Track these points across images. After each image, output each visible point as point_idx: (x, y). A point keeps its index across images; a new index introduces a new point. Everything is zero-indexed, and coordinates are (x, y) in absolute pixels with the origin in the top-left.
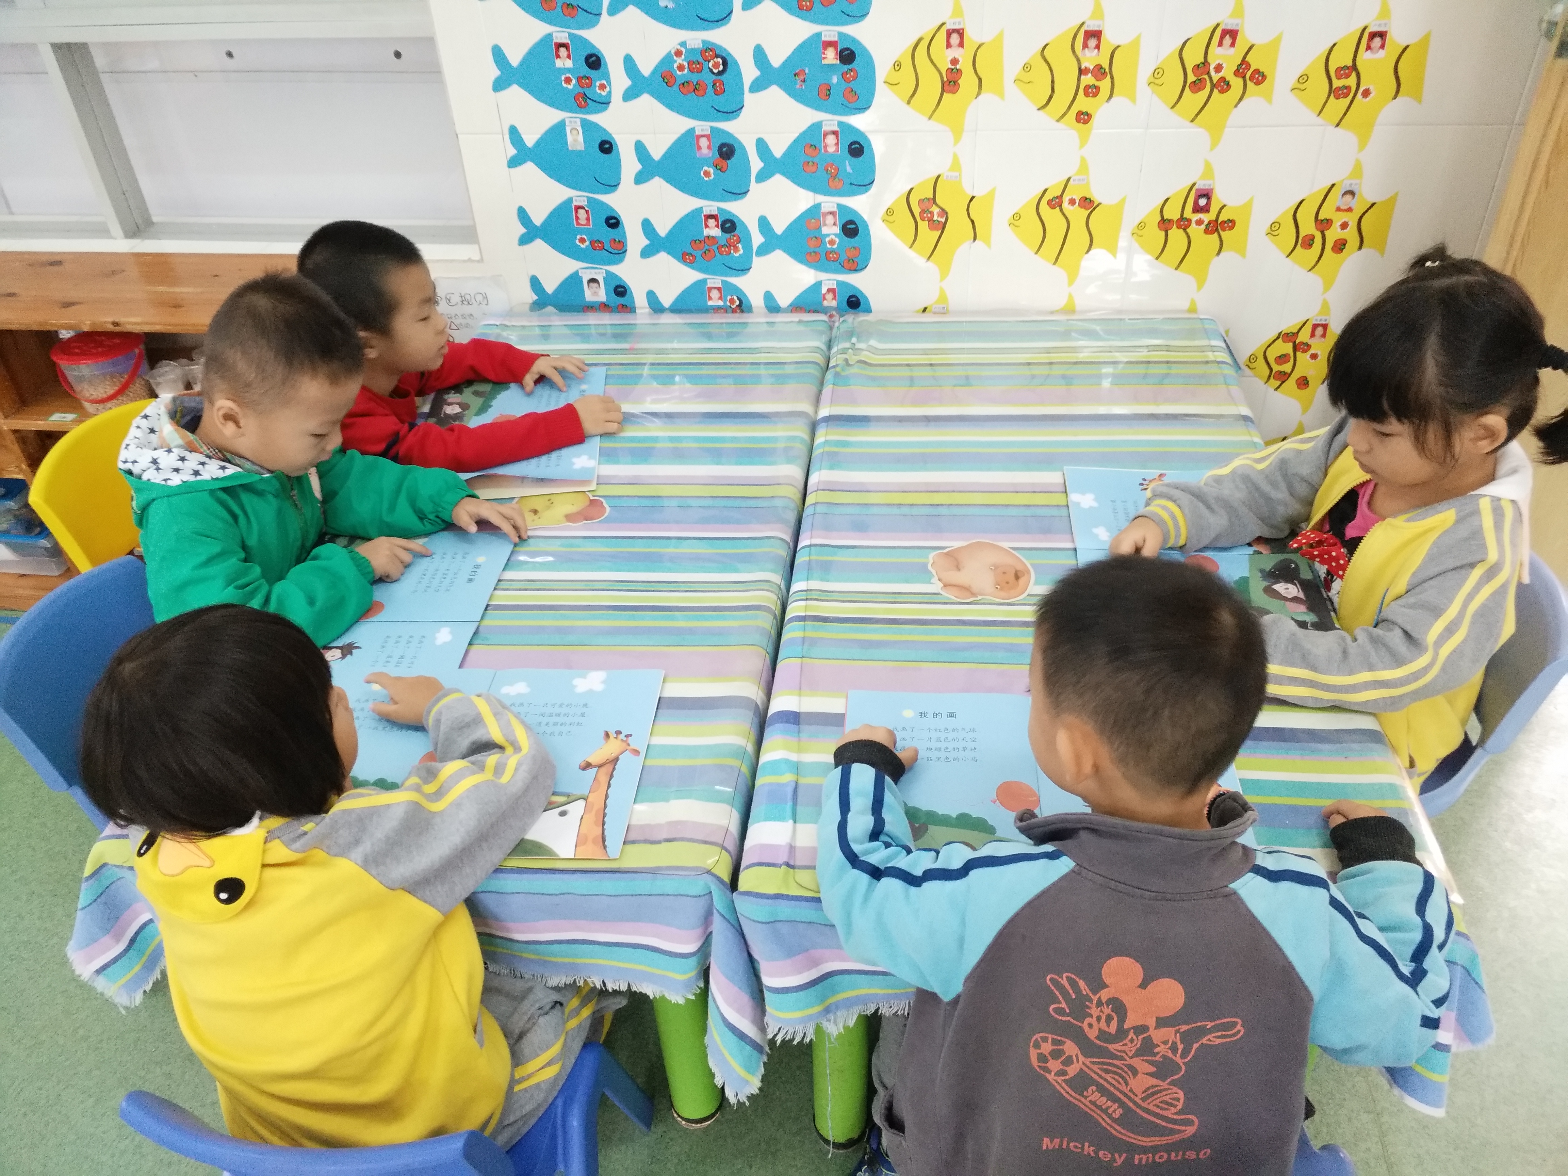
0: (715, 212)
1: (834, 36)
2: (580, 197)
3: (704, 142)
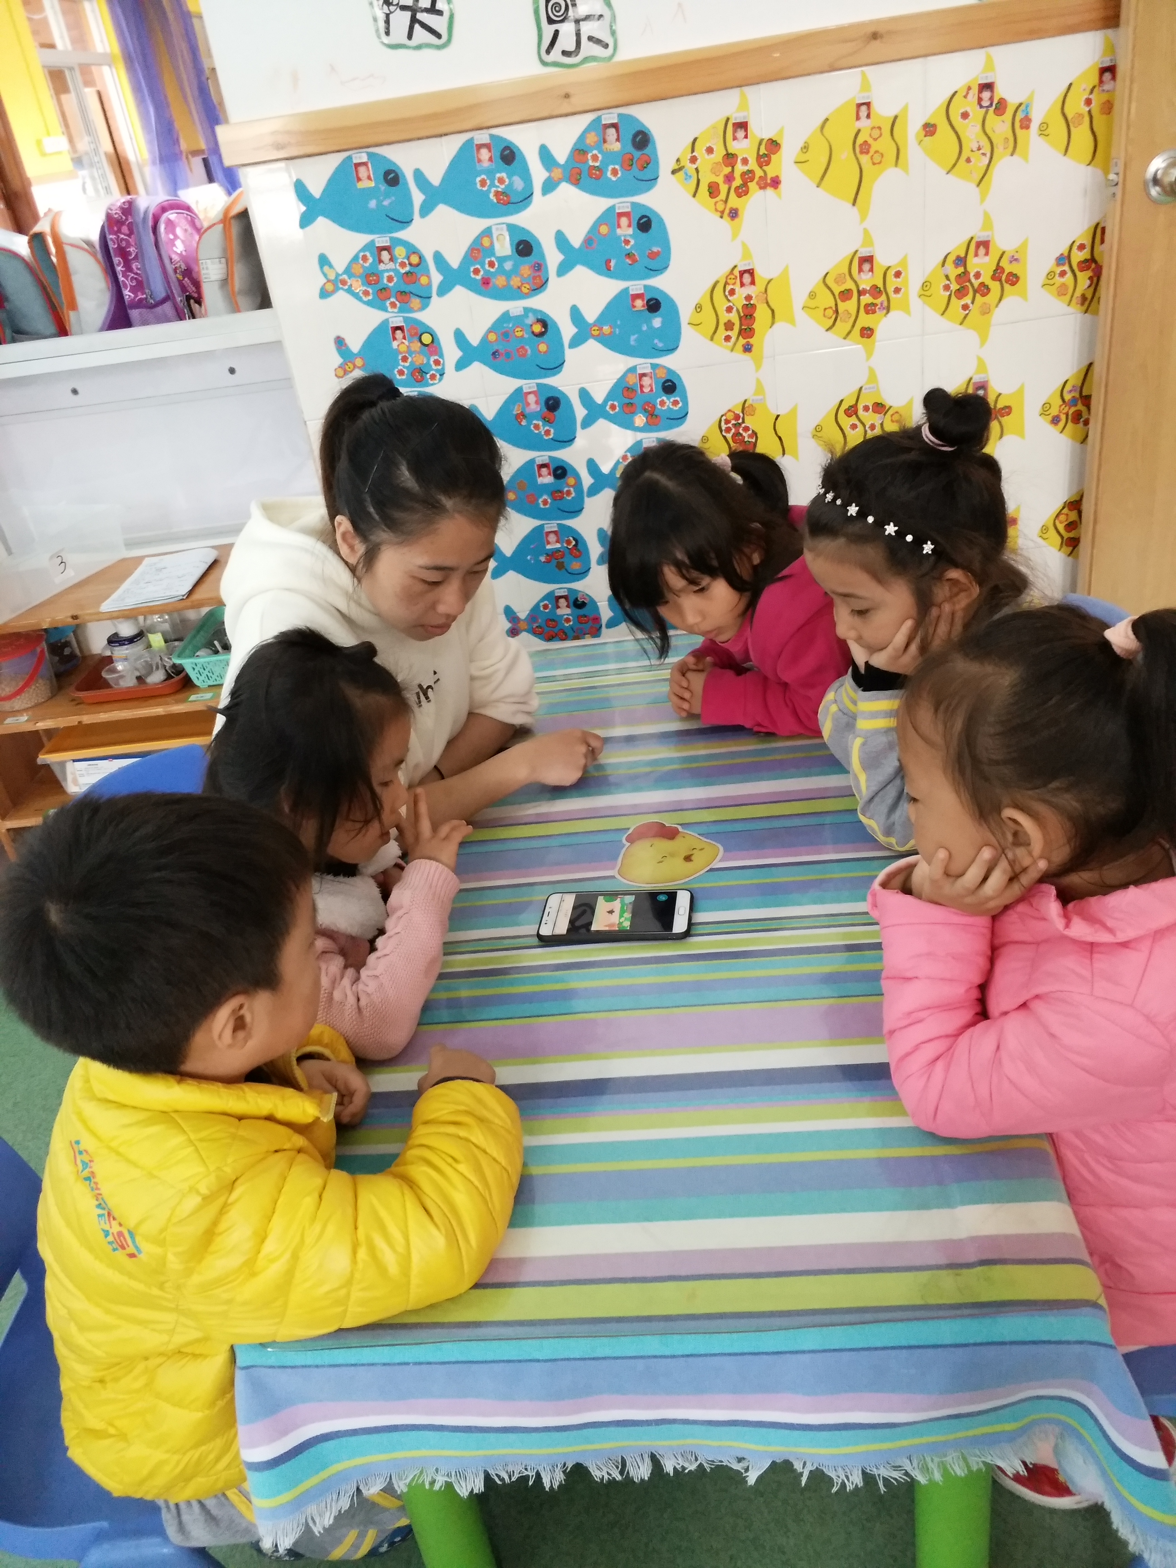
0: (547, 461)
1: (640, 289)
3: (532, 399)
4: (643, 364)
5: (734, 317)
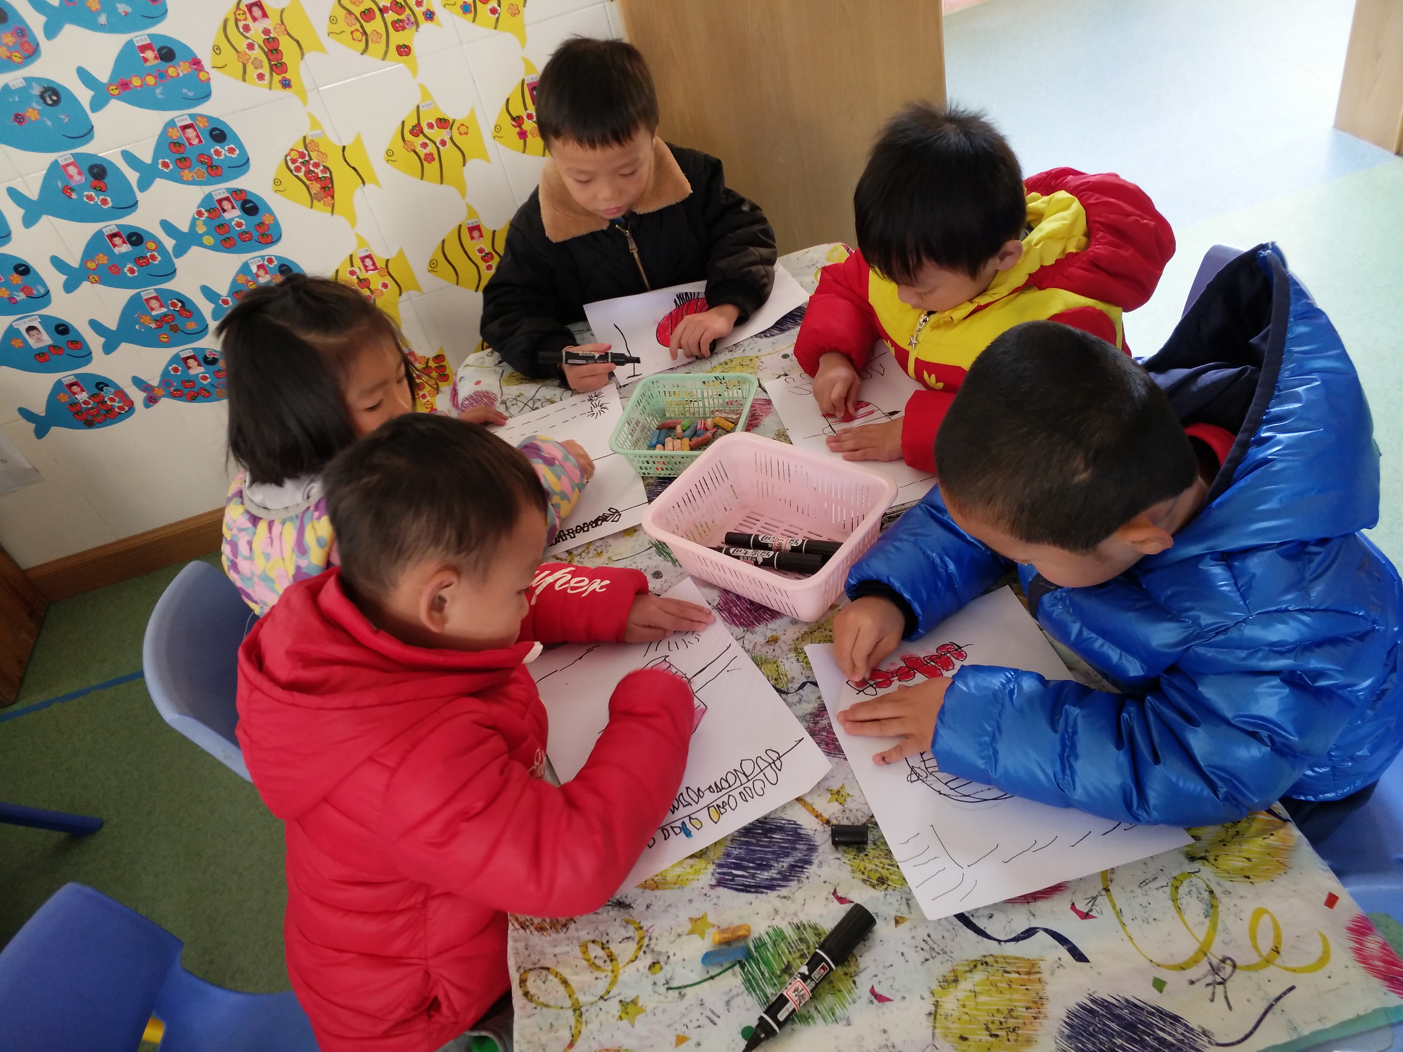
0: (117, 230)
4: (181, 116)
5: (258, 53)
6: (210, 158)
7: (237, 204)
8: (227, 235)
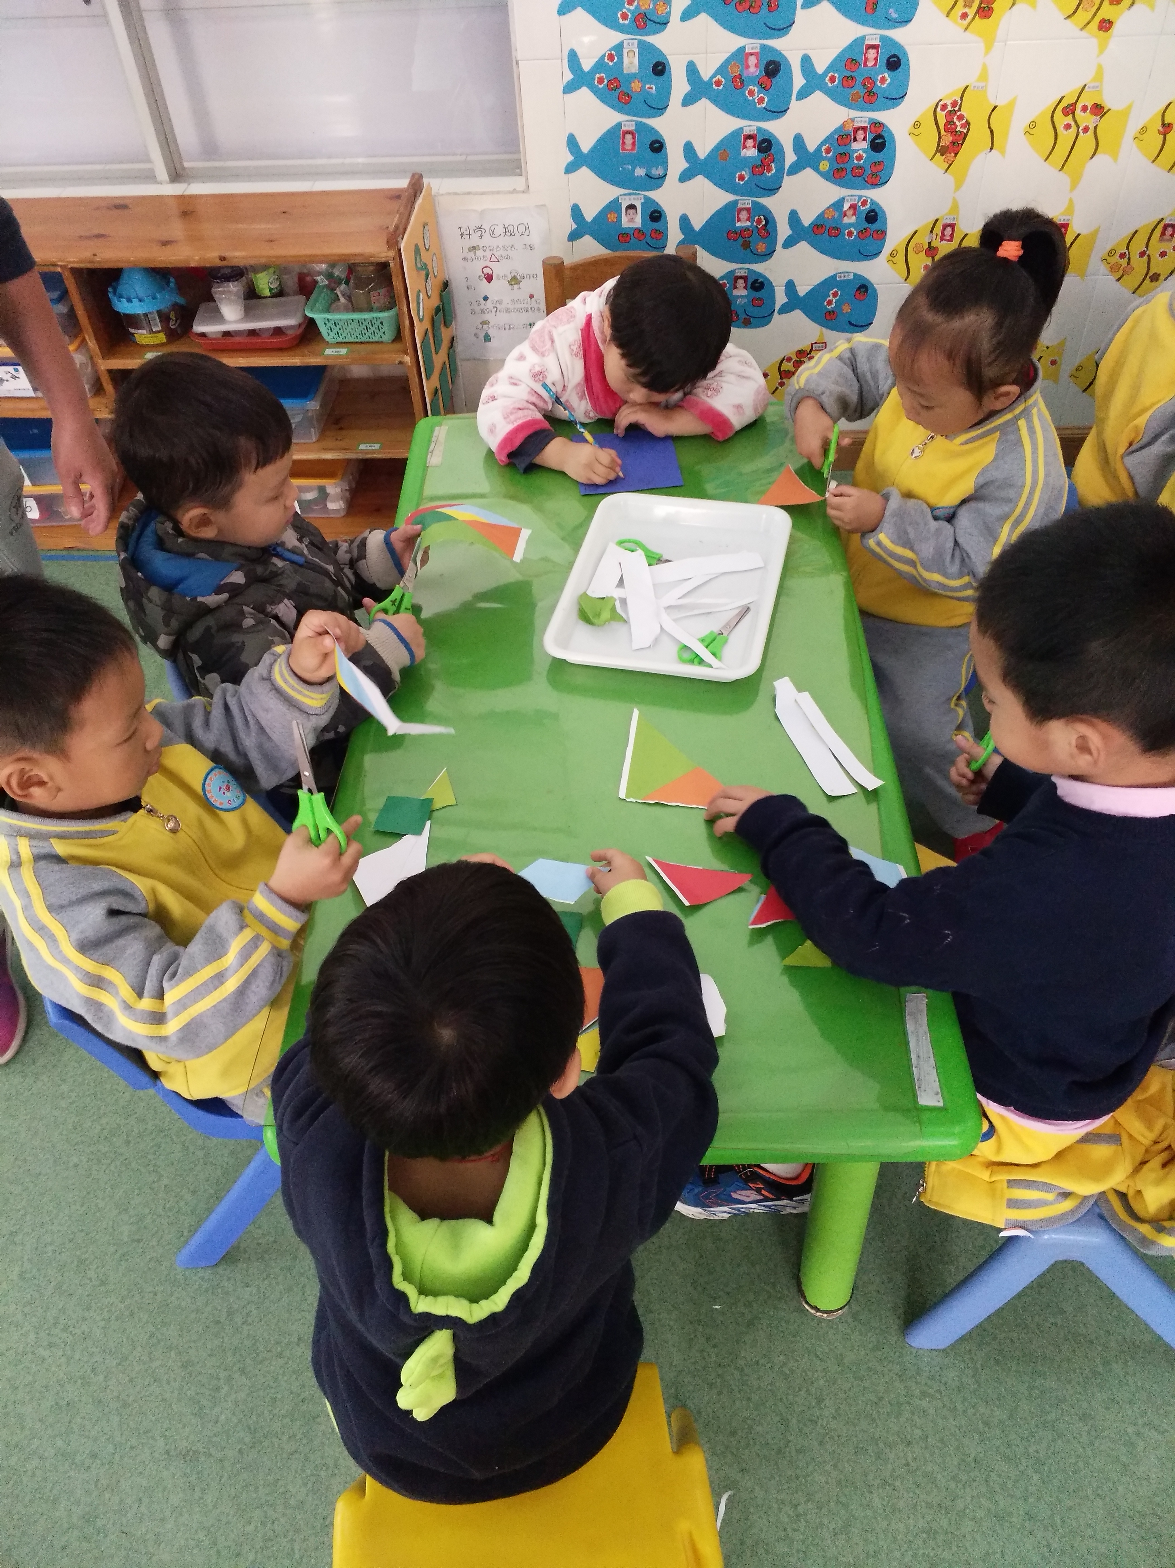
2: (628, 122)
6: (874, 83)
7: (869, 137)
8: (843, 166)
